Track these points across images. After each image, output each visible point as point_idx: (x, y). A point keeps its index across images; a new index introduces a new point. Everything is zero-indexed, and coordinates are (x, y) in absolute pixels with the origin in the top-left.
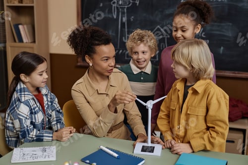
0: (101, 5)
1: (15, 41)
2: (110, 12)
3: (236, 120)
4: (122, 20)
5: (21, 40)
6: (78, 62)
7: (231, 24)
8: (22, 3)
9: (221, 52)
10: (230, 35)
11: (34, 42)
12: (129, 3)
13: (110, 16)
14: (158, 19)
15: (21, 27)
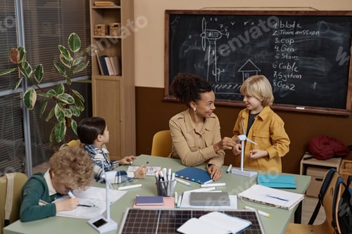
0: (190, 37)
1: (100, 73)
2: (199, 44)
3: (328, 159)
4: (211, 52)
5: (106, 73)
6: (164, 96)
7: (324, 59)
8: (109, 35)
9: (314, 87)
10: (324, 70)
11: (120, 74)
12: (219, 36)
13: (199, 49)
14: (248, 53)
15: (106, 59)
